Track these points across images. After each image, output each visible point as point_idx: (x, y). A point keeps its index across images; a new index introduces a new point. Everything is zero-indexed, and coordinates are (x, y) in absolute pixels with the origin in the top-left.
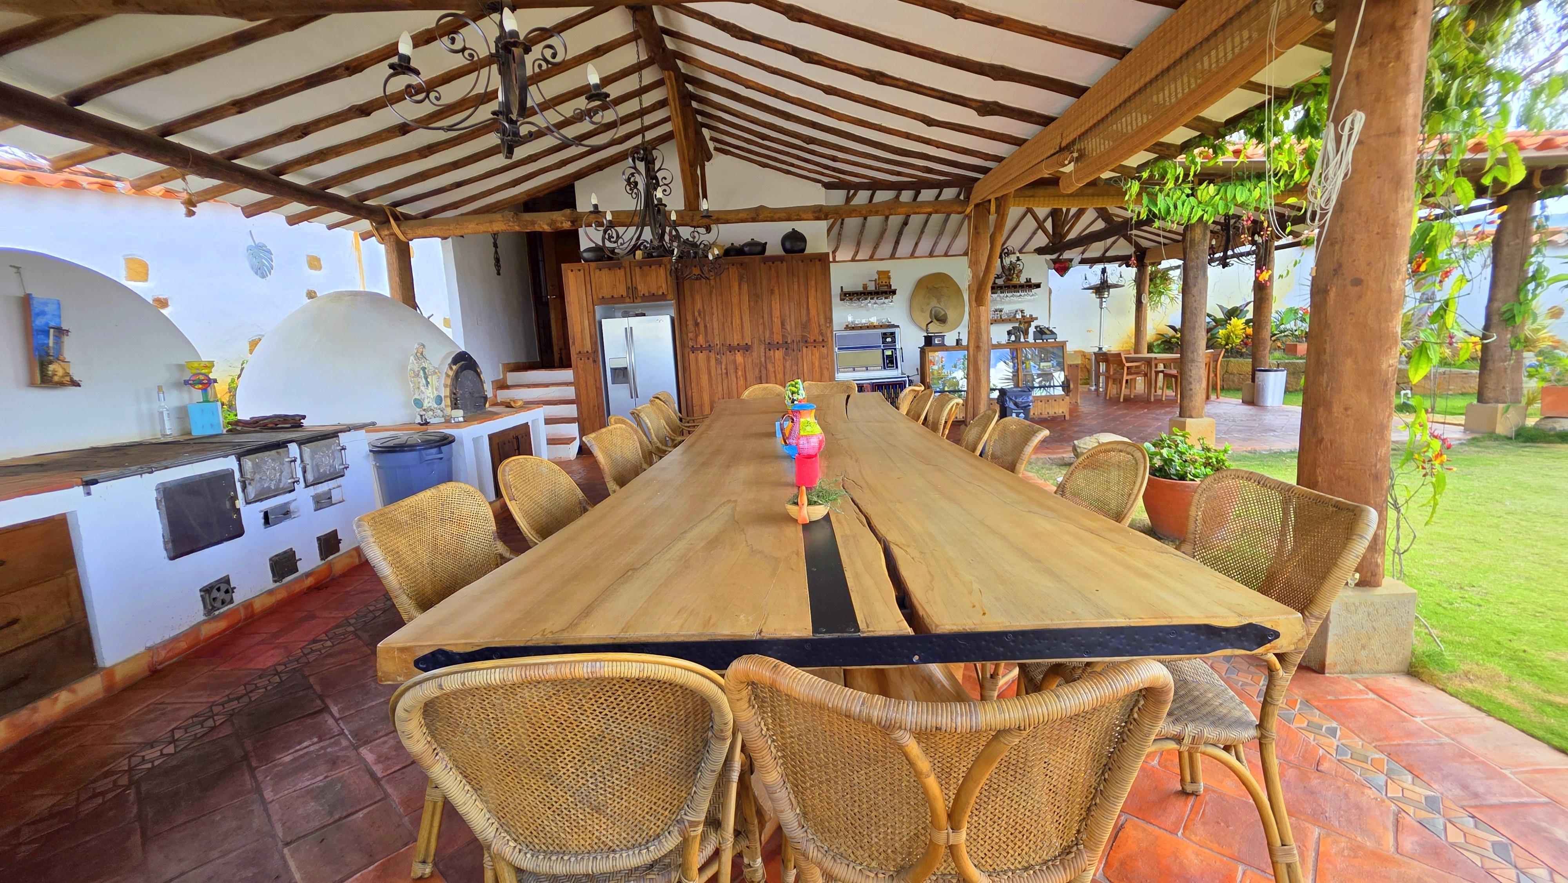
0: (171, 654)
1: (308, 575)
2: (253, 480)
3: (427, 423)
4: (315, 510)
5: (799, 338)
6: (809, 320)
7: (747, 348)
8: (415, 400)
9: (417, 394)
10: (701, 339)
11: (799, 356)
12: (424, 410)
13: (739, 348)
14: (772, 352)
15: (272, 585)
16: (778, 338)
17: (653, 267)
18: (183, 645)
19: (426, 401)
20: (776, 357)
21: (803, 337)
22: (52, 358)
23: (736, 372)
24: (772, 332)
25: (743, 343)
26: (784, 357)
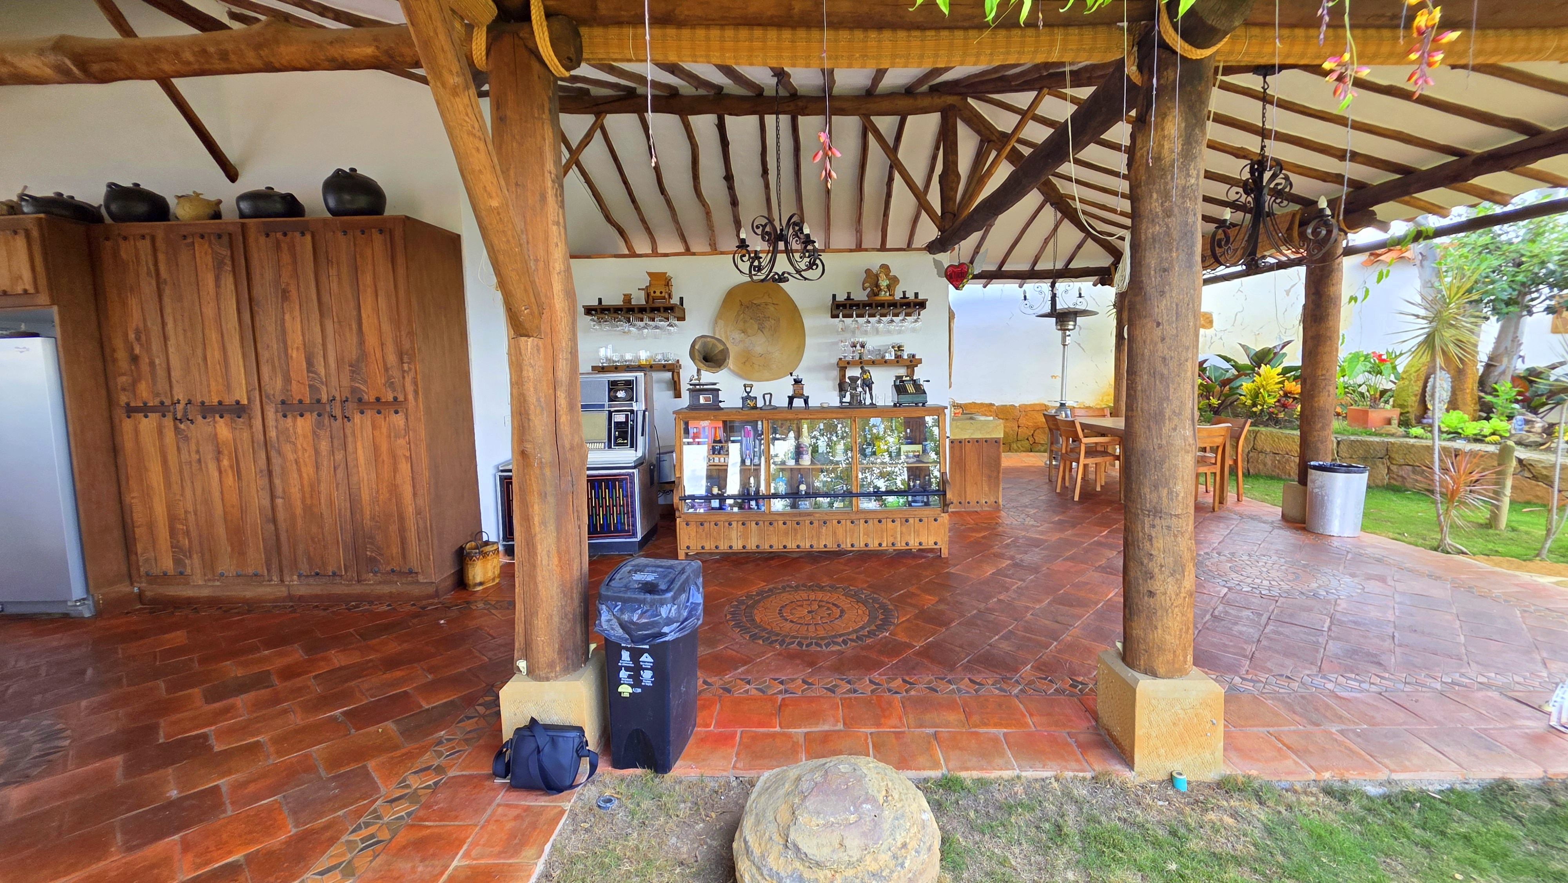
5: (345, 393)
6: (363, 356)
7: (238, 411)
10: (143, 390)
11: (348, 432)
13: (221, 410)
14: (289, 420)
16: (299, 391)
17: (0, 235)
20: (299, 431)
21: (354, 390)
23: (218, 460)
24: (287, 380)
25: (229, 400)
26: (314, 432)
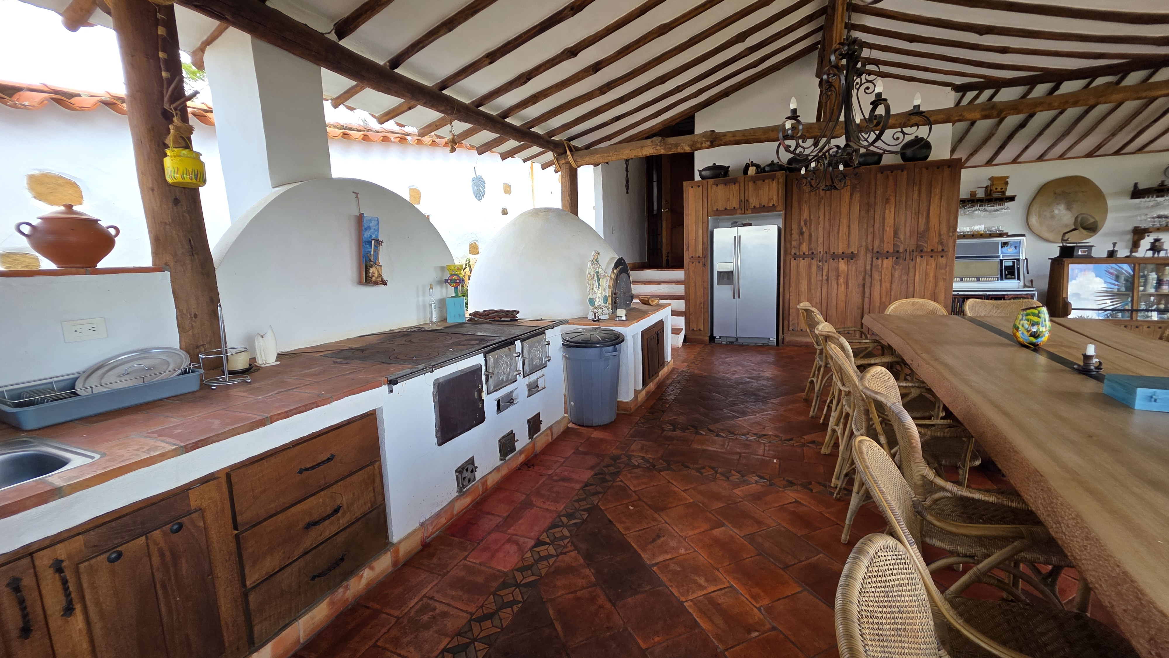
0: (435, 529)
1: (521, 452)
2: (493, 374)
3: (599, 320)
4: (528, 397)
5: (913, 247)
6: (927, 229)
7: (852, 256)
8: (590, 299)
9: (591, 294)
10: (804, 248)
11: (911, 266)
12: (596, 308)
13: (843, 256)
14: (880, 261)
15: (499, 463)
16: (888, 247)
17: (766, 181)
18: (443, 520)
19: (597, 300)
20: (885, 266)
21: (918, 246)
22: (372, 263)
23: (838, 279)
24: (882, 241)
25: (848, 252)
26: (893, 267)
